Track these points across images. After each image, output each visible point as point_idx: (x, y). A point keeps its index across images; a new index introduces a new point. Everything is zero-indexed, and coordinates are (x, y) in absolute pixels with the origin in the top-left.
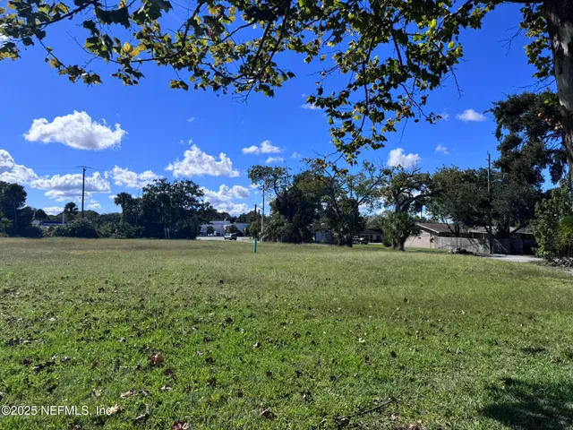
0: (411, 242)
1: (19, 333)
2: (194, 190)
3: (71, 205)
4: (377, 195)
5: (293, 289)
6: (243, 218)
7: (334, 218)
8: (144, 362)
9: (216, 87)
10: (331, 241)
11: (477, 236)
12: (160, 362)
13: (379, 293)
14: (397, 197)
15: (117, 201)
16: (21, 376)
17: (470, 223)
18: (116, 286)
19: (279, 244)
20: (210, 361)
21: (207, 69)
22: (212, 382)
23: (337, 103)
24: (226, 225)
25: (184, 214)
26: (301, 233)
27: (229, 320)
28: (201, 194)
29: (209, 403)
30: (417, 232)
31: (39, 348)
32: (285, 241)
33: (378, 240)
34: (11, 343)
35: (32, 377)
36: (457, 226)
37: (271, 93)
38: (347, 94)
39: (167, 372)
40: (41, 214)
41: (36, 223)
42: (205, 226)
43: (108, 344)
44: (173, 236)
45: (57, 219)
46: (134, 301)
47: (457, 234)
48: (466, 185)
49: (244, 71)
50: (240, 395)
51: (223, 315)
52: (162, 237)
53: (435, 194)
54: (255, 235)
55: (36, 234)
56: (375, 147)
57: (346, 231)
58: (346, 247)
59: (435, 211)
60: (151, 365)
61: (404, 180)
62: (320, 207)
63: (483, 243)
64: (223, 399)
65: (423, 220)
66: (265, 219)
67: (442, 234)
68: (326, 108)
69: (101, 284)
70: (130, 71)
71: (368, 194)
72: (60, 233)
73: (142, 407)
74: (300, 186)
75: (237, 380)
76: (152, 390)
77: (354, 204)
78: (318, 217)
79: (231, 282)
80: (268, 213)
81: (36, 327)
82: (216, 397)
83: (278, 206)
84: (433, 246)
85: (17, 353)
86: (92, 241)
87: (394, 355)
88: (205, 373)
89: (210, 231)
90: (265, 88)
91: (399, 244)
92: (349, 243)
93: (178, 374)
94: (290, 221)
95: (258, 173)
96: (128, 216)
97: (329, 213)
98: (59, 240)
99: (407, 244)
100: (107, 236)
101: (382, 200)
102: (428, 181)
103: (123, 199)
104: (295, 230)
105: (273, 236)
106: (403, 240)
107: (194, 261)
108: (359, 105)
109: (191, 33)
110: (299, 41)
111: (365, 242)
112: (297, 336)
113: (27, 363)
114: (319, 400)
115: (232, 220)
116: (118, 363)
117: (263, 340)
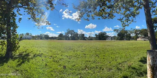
0: (138, 39)
1: (83, 51)
2: (105, 33)
3: (90, 36)
4: (133, 33)
5: (118, 46)
6: (113, 37)
7: (127, 36)
8: (96, 55)
9: (105, 19)
10: (127, 40)
11: (147, 38)
12: (97, 56)
13: (131, 47)
14: (136, 33)
15: (95, 35)
16: (83, 55)
17: (146, 36)
18: (94, 46)
19: (118, 40)
20: (104, 56)
21: (103, 16)
22: (104, 58)
23: (122, 20)
24: (111, 38)
25: (104, 37)
26: (122, 39)
27: (108, 51)
28: (106, 34)
29: (103, 61)
30: (139, 38)
31: (85, 53)
32: (119, 40)
33: (134, 39)
34: (82, 52)
35: (84, 56)
36: (144, 37)
37: (112, 19)
38: (123, 18)
39: (98, 57)
40: (86, 37)
41: (86, 38)
42: (107, 38)
43: (92, 53)
44: (102, 40)
45: (88, 38)
46: (96, 48)
47: (144, 38)
48: (145, 31)
49: (109, 16)
50: (107, 60)
51: (107, 50)
52: (101, 40)
53: (141, 32)
54: (115, 39)
55: (86, 40)
56: (128, 26)
57: (129, 38)
58: (129, 41)
59: (141, 35)
60: (96, 56)
61: (137, 31)
62: (125, 35)
63: (148, 39)
64: (105, 60)
65: (140, 36)
66: (116, 37)
67: (142, 38)
68: (120, 21)
69: (92, 46)
70: (93, 18)
71: (132, 33)
72: (89, 40)
73: (95, 60)
74: (121, 32)
75: (107, 58)
76: (96, 59)
77: (130, 34)
78: (125, 36)
79: (109, 46)
80: (117, 36)
81: (84, 50)
82: (104, 60)
83: (118, 35)
84: (141, 40)
85: (82, 53)
86: (92, 41)
87: (130, 55)
88: (103, 57)
89: (108, 39)
90: (111, 18)
91: (136, 40)
92: (129, 40)
93: (99, 57)
94: (120, 37)
95: (115, 30)
96: (97, 37)
97: (126, 36)
98: (88, 40)
99: (137, 40)
100: (94, 40)
101: (134, 33)
102: (140, 30)
103: (96, 35)
104: (121, 38)
105: (117, 39)
106: (137, 39)
107: (105, 43)
108: (125, 20)
109: (100, 11)
110: (116, 11)
111: (132, 40)
112: (117, 53)
113: (83, 54)
114: (117, 61)
115: (111, 37)
116: (93, 55)
117: (112, 53)
